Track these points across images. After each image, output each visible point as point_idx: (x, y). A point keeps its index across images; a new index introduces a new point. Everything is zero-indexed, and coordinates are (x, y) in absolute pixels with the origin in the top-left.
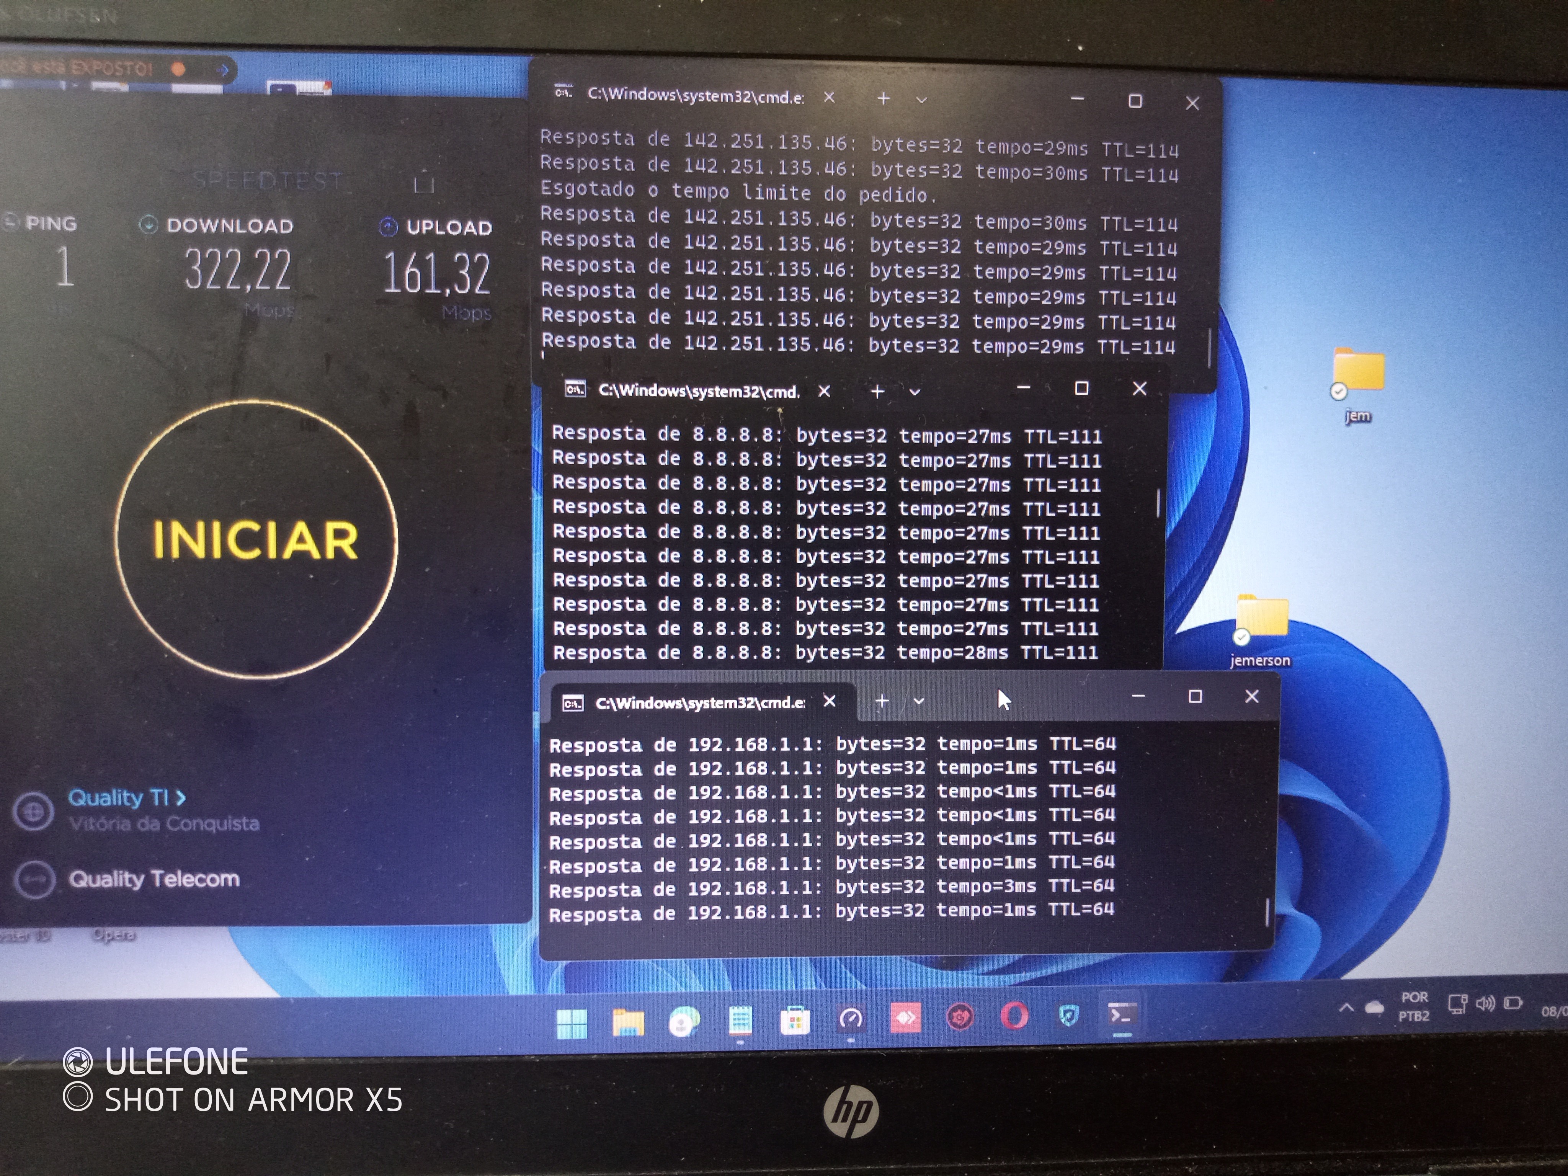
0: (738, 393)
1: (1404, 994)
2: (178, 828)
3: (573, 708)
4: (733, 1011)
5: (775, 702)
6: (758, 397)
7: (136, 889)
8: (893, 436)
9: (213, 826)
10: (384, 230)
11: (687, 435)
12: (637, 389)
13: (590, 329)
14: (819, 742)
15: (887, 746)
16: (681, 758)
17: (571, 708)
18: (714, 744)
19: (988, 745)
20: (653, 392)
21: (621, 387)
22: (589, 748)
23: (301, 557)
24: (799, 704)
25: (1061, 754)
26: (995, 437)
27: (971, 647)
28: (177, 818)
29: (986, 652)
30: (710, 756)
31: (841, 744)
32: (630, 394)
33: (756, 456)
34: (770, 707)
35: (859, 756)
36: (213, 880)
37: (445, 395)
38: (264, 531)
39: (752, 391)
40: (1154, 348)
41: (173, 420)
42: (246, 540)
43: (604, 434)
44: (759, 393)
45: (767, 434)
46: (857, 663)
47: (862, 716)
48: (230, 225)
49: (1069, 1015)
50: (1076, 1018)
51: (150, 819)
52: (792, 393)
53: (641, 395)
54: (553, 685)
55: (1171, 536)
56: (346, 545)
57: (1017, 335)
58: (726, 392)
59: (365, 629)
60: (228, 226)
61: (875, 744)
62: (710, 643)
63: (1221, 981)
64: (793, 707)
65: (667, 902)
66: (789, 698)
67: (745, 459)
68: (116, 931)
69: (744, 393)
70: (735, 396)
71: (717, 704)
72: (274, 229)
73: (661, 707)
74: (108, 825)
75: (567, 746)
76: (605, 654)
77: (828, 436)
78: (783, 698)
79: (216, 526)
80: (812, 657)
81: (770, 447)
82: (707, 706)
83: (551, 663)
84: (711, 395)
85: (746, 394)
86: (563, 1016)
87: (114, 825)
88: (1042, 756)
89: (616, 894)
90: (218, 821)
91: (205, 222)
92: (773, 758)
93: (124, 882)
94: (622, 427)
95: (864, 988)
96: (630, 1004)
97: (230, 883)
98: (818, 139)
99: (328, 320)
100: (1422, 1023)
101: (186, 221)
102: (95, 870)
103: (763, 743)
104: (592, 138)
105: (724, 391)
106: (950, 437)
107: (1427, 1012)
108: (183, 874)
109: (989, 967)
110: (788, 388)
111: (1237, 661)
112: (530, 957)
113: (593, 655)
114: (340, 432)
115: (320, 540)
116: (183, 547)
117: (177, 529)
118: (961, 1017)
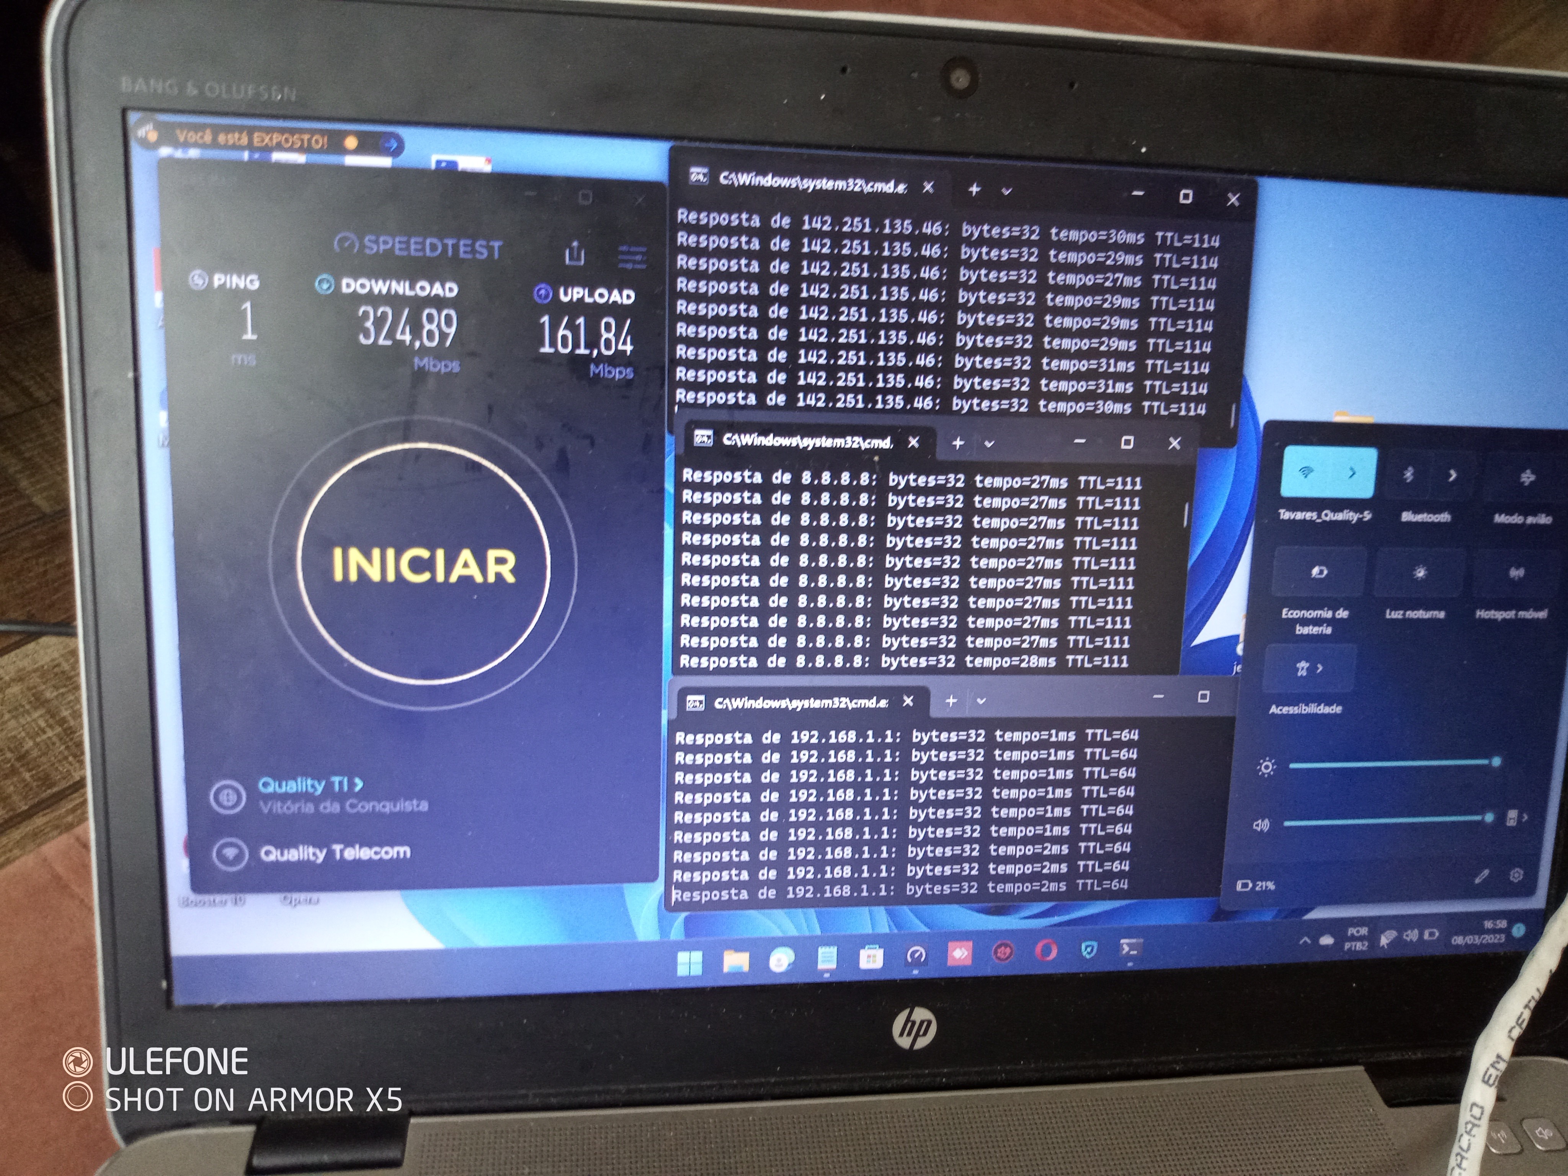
0: (841, 443)
1: (1350, 929)
2: (356, 810)
3: (696, 707)
4: (822, 951)
5: (863, 702)
6: (858, 446)
7: (319, 861)
8: (970, 482)
9: (388, 807)
10: (540, 296)
11: (796, 478)
12: (756, 439)
13: (716, 387)
14: (898, 734)
15: (954, 737)
16: (785, 748)
17: (694, 707)
18: (811, 736)
19: (1036, 736)
20: (769, 441)
21: (742, 436)
22: (709, 739)
23: (467, 581)
24: (883, 703)
25: (1094, 744)
26: (1054, 483)
27: (1026, 657)
28: (355, 801)
29: (1038, 661)
30: (808, 746)
31: (916, 736)
32: (750, 443)
33: (854, 497)
34: (859, 706)
35: (931, 746)
36: (387, 853)
37: (592, 444)
38: (433, 558)
39: (853, 442)
40: (1188, 409)
41: (350, 460)
42: (417, 565)
43: (727, 477)
44: (859, 444)
45: (865, 478)
46: (931, 670)
47: (935, 712)
48: (400, 287)
49: (1089, 949)
50: (1095, 952)
51: (331, 802)
52: (886, 444)
53: (759, 444)
54: (679, 687)
55: (1192, 566)
56: (506, 571)
57: (1076, 397)
58: (831, 442)
60: (398, 287)
61: (944, 736)
62: (811, 653)
63: (1210, 921)
64: (878, 706)
65: (770, 864)
66: (875, 698)
67: (845, 499)
68: (302, 896)
69: (846, 443)
70: (839, 445)
71: (816, 704)
72: (441, 292)
73: (768, 706)
74: (294, 808)
75: (690, 738)
76: (723, 662)
77: (915, 480)
78: (870, 698)
79: (391, 553)
80: (895, 665)
81: (868, 489)
82: (807, 705)
83: (678, 670)
84: (819, 445)
85: (848, 444)
86: (683, 957)
87: (299, 808)
88: (1078, 746)
89: (728, 858)
90: (392, 804)
91: (377, 282)
92: (860, 748)
93: (308, 856)
94: (743, 471)
95: (927, 930)
96: (738, 946)
97: (402, 855)
98: (917, 225)
99: (490, 375)
100: (1362, 952)
101: (360, 281)
102: (283, 845)
103: (852, 736)
104: (723, 219)
105: (830, 440)
106: (1017, 483)
107: (1366, 944)
108: (360, 847)
109: (1028, 913)
110: (883, 439)
111: (1238, 668)
112: (656, 913)
113: (714, 663)
114: (500, 473)
115: (483, 566)
116: (361, 573)
117: (355, 555)
118: (1004, 952)
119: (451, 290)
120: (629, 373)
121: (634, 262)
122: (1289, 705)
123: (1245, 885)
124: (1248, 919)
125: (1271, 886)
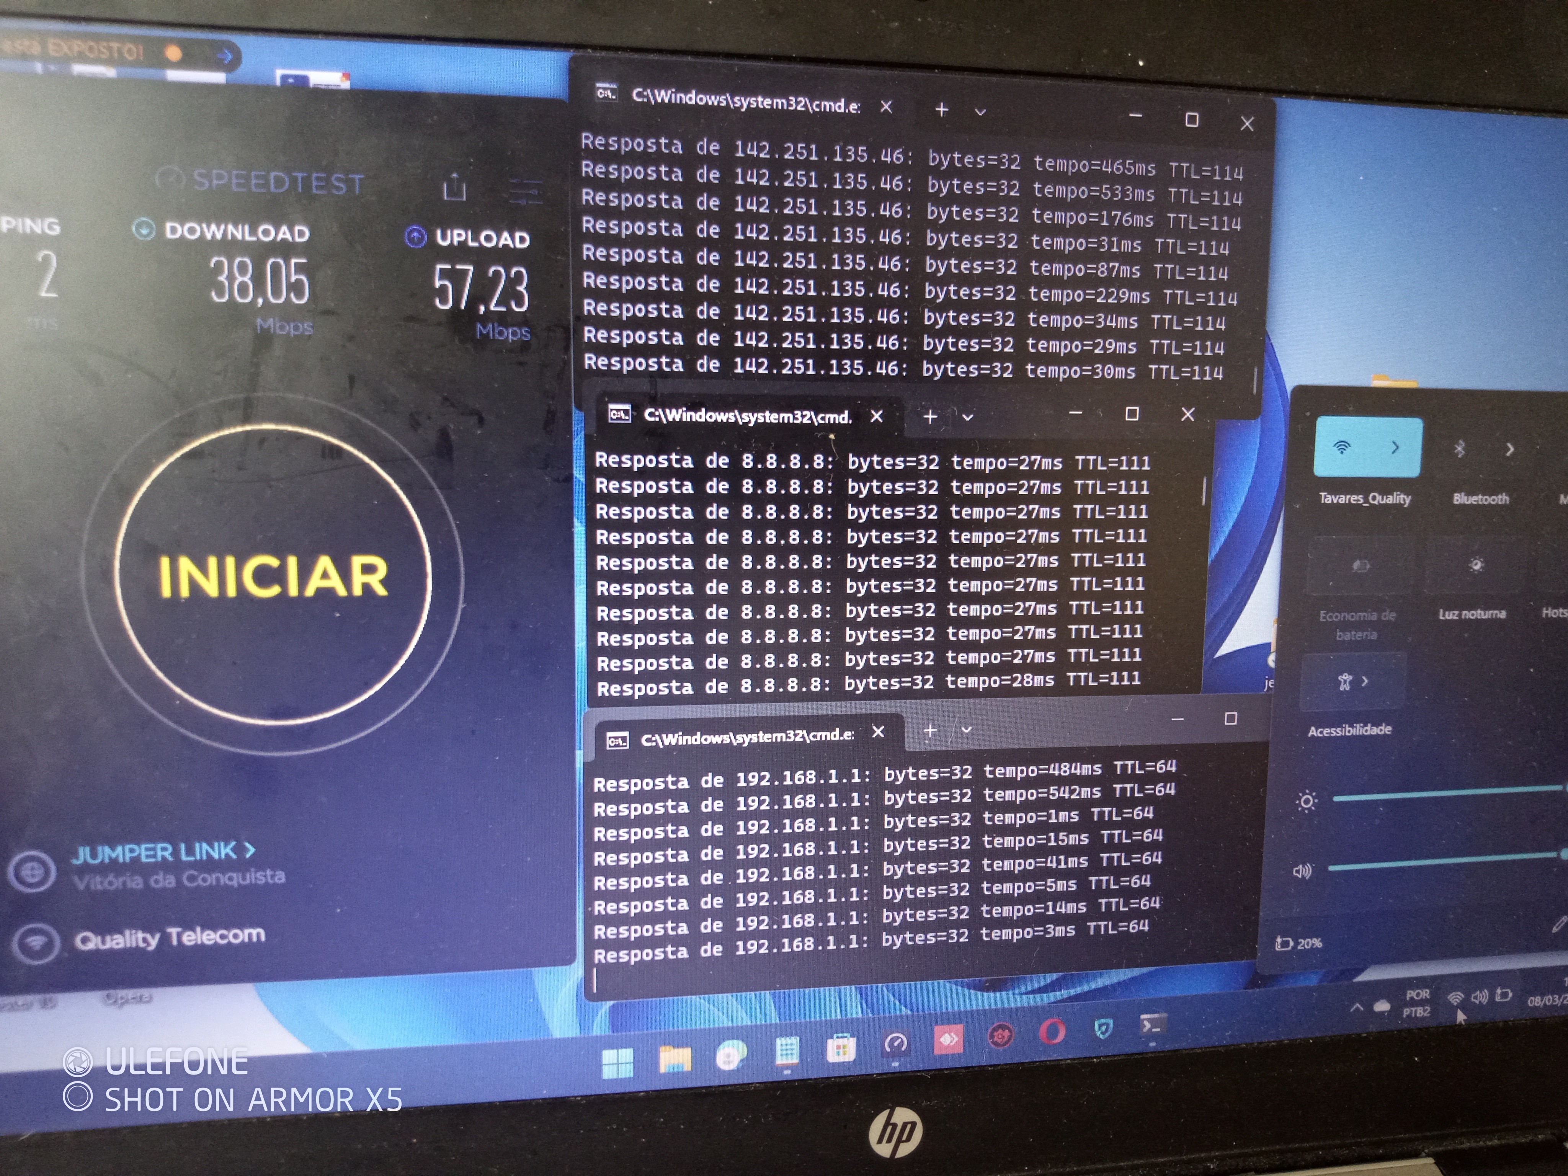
0: (789, 418)
1: (1409, 992)
2: (195, 884)
3: (618, 746)
4: (780, 1042)
5: (824, 734)
6: (809, 422)
7: (151, 948)
8: (945, 463)
9: (234, 880)
10: (411, 240)
11: (736, 461)
12: (684, 414)
13: (635, 351)
14: (867, 773)
15: (934, 775)
16: (728, 794)
17: (615, 746)
18: (761, 778)
19: (1033, 771)
20: (700, 417)
21: (668, 411)
22: (634, 785)
23: (326, 594)
24: (848, 735)
26: (1046, 463)
27: (1019, 675)
28: (196, 873)
29: (1033, 679)
30: (758, 791)
31: (889, 775)
32: (677, 419)
33: (807, 484)
34: (819, 739)
35: (908, 785)
36: (236, 936)
37: (481, 421)
38: (283, 567)
39: (803, 416)
40: (1203, 373)
41: (178, 447)
42: (263, 576)
43: (650, 461)
44: (811, 418)
45: (818, 461)
46: (905, 694)
47: (910, 745)
48: (238, 231)
49: (1103, 1028)
50: (1110, 1031)
51: (164, 875)
52: (843, 418)
53: (689, 420)
54: (597, 722)
55: (1214, 561)
56: (375, 581)
57: (1070, 360)
58: (777, 417)
59: (396, 669)
60: (235, 232)
61: (922, 774)
62: (758, 676)
63: (1245, 988)
64: (842, 738)
65: (714, 938)
66: (838, 729)
67: (795, 486)
68: (130, 993)
69: (795, 418)
70: (786, 421)
71: (765, 738)
72: (288, 236)
73: (708, 742)
74: (118, 883)
75: (611, 785)
76: (651, 689)
77: (880, 463)
78: (831, 730)
79: (230, 561)
80: (861, 688)
81: (821, 474)
82: (755, 740)
83: (594, 701)
84: (761, 420)
85: (797, 419)
86: (608, 1056)
87: (124, 883)
89: (662, 932)
90: (240, 875)
91: (209, 226)
92: (821, 791)
93: (137, 942)
94: (669, 454)
95: (907, 1012)
96: (677, 1041)
97: (255, 939)
98: (874, 152)
99: (351, 338)
100: (1423, 1018)
101: (187, 226)
102: (103, 931)
103: (811, 776)
104: (638, 144)
105: (775, 416)
106: (1002, 464)
107: (1428, 1008)
108: (202, 931)
109: (1029, 987)
110: (840, 412)
111: (1270, 683)
112: (574, 999)
113: (638, 690)
114: (366, 459)
115: (346, 576)
116: (194, 585)
117: (186, 565)
118: (1002, 1035)
119: (301, 234)
120: (523, 333)
121: (529, 197)
122: (1330, 727)
123: (1285, 944)
124: (1290, 985)
125: (1317, 943)
